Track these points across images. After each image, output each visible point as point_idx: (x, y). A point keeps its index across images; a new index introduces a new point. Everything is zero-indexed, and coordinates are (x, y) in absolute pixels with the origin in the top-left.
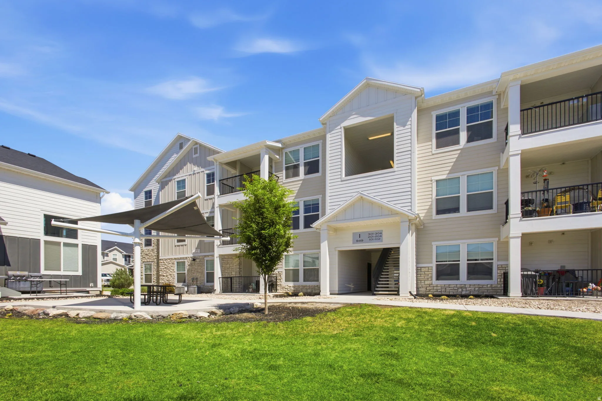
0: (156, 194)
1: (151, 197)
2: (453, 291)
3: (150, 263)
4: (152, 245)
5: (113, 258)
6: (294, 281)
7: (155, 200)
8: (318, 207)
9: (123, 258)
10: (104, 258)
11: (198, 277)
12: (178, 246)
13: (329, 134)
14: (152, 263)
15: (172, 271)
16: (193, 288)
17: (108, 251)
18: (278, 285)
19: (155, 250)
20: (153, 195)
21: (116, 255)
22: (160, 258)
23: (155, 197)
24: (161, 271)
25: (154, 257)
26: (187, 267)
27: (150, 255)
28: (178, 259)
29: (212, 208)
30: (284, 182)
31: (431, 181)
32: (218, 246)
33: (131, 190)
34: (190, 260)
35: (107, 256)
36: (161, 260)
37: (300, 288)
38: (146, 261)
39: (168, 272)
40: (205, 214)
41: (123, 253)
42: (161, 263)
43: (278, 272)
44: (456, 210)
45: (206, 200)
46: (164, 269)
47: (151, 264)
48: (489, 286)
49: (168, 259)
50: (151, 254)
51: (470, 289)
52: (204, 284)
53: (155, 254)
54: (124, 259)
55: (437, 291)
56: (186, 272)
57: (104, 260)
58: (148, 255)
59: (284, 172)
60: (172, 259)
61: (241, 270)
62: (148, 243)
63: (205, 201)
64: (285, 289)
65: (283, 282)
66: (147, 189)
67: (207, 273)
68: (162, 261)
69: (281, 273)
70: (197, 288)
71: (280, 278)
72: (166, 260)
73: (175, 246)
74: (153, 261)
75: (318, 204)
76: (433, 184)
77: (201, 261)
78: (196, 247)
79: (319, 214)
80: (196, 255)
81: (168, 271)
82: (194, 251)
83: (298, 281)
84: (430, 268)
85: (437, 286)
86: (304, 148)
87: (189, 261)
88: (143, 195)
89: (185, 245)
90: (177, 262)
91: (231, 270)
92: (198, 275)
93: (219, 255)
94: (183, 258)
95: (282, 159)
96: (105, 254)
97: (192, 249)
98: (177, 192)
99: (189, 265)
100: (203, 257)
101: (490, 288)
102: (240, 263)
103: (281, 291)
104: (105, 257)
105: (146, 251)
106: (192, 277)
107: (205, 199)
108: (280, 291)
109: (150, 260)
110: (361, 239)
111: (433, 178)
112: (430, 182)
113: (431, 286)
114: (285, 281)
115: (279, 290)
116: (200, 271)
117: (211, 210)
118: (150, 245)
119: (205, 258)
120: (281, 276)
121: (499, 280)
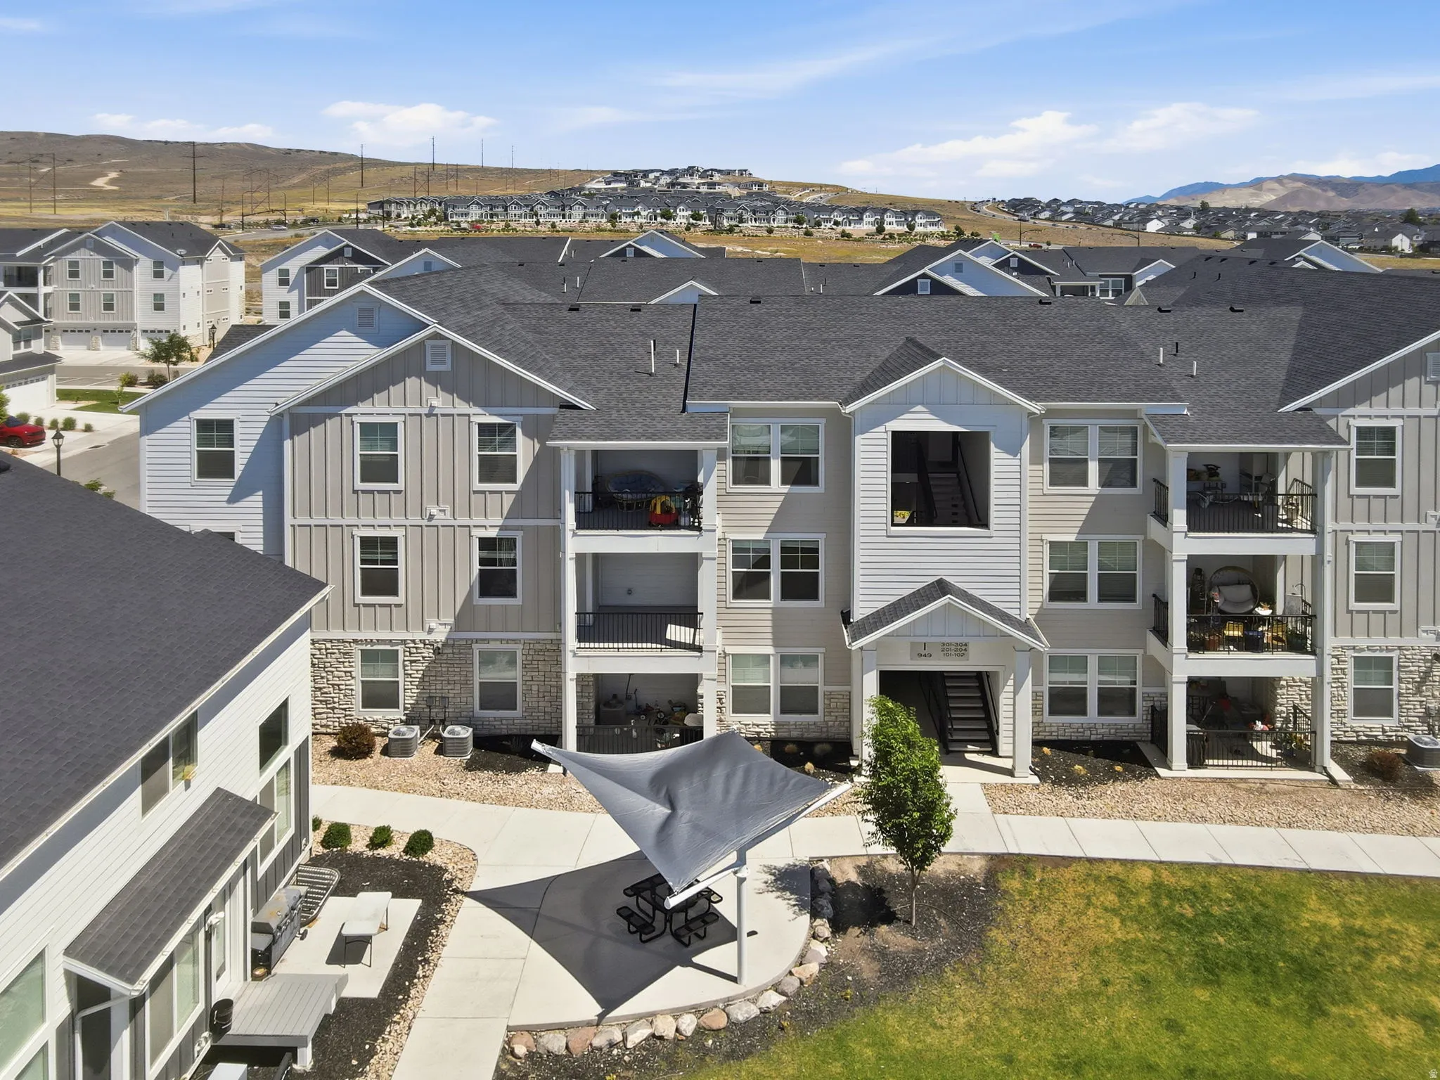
1: (227, 441)
2: (1077, 734)
6: (757, 712)
7: (252, 452)
8: (817, 558)
11: (450, 695)
12: (369, 606)
20: (238, 436)
23: (252, 445)
26: (405, 666)
28: (369, 643)
29: (508, 518)
30: (730, 491)
31: (1042, 540)
34: (416, 648)
37: (773, 727)
39: (322, 677)
40: (473, 529)
44: (1081, 595)
45: (478, 493)
48: (1130, 726)
49: (325, 640)
51: (1103, 730)
52: (471, 714)
55: (1051, 735)
56: (400, 679)
59: (730, 467)
63: (473, 497)
65: (727, 714)
66: (205, 416)
67: (482, 684)
69: (722, 695)
71: (719, 705)
72: (314, 642)
73: (356, 605)
75: (817, 553)
76: (1045, 546)
77: (459, 653)
79: (818, 576)
81: (324, 674)
82: (433, 625)
83: (767, 711)
84: (1038, 694)
85: (1051, 726)
86: (783, 427)
87: (413, 650)
88: (188, 429)
89: (398, 605)
90: (364, 652)
92: (451, 690)
94: (389, 642)
97: (426, 618)
98: (362, 456)
99: (411, 661)
100: (469, 642)
101: (1132, 731)
106: (426, 695)
107: (475, 488)
110: (926, 653)
111: (1045, 537)
112: (1039, 543)
113: (1041, 725)
114: (733, 713)
116: (456, 679)
119: (475, 646)
120: (723, 700)
121: (1145, 718)
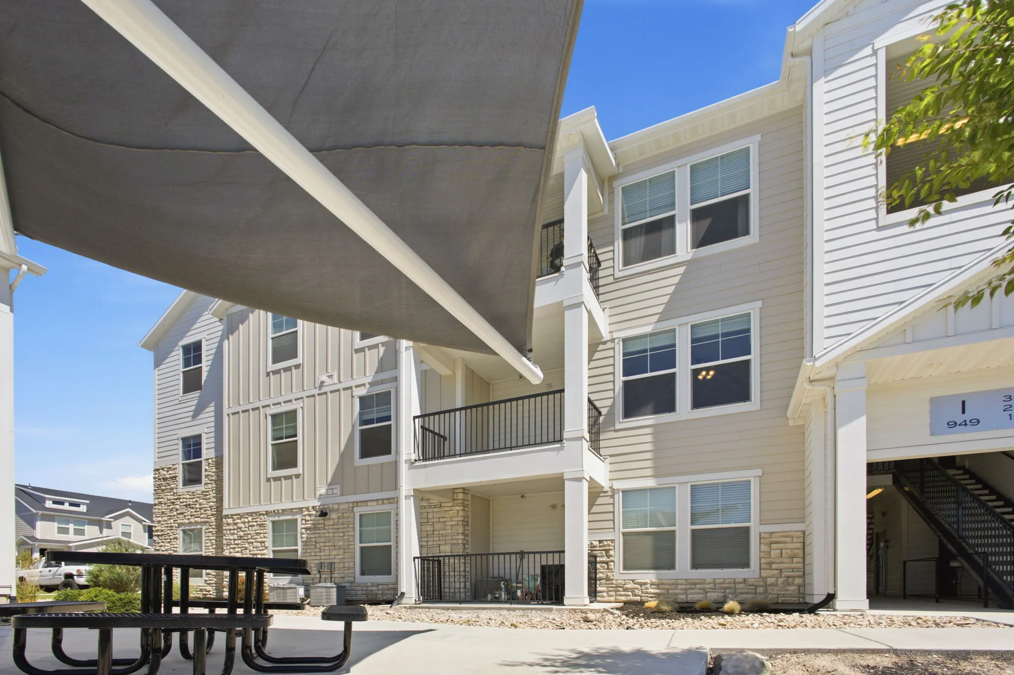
0: (214, 351)
1: (198, 360)
3: (199, 527)
4: (203, 482)
5: (122, 532)
6: (656, 567)
7: (211, 365)
8: (749, 338)
9: (145, 532)
10: (101, 532)
11: (336, 561)
12: (277, 479)
13: (823, 80)
14: (204, 528)
15: (259, 544)
16: (324, 590)
17: (110, 518)
18: (601, 579)
19: (212, 494)
20: (204, 353)
21: (130, 526)
22: (225, 513)
23: (212, 357)
24: (228, 545)
25: (209, 513)
26: (302, 534)
27: (198, 506)
28: (276, 513)
29: (376, 373)
30: (618, 274)
32: (412, 464)
33: (146, 346)
34: (310, 515)
35: (109, 526)
36: (227, 516)
37: (680, 587)
38: (186, 521)
39: (246, 549)
40: (354, 389)
41: (144, 523)
42: (228, 524)
43: (600, 542)
45: (357, 351)
46: (235, 540)
47: (201, 529)
49: (247, 514)
50: (200, 504)
52: (352, 579)
53: (212, 504)
54: (147, 534)
56: (299, 547)
57: (101, 536)
58: (193, 508)
59: (619, 244)
60: (258, 514)
61: (467, 538)
62: (193, 477)
63: (355, 356)
64: (626, 590)
65: (616, 570)
66: (187, 340)
67: (362, 548)
68: (230, 521)
69: (609, 545)
70: (335, 590)
71: (605, 559)
72: (241, 516)
73: (268, 480)
74: (206, 522)
75: (748, 330)
77: (343, 517)
78: (329, 481)
79: (748, 362)
80: (330, 501)
81: (247, 545)
82: (323, 491)
83: (672, 566)
86: (693, 168)
87: (308, 518)
88: (178, 355)
89: (297, 476)
90: (273, 522)
91: (437, 539)
92: (337, 556)
93: (414, 490)
94: (291, 511)
95: (612, 210)
96: (104, 524)
97: (318, 486)
98: (273, 339)
99: (306, 529)
100: (351, 505)
102: (466, 519)
103: (611, 596)
104: (105, 530)
105: (188, 496)
106: (317, 562)
107: (356, 347)
108: (607, 599)
109: (198, 520)
110: (968, 417)
114: (625, 569)
115: (605, 594)
116: (341, 544)
117: (374, 376)
118: (198, 481)
119: (356, 509)
120: (611, 553)
